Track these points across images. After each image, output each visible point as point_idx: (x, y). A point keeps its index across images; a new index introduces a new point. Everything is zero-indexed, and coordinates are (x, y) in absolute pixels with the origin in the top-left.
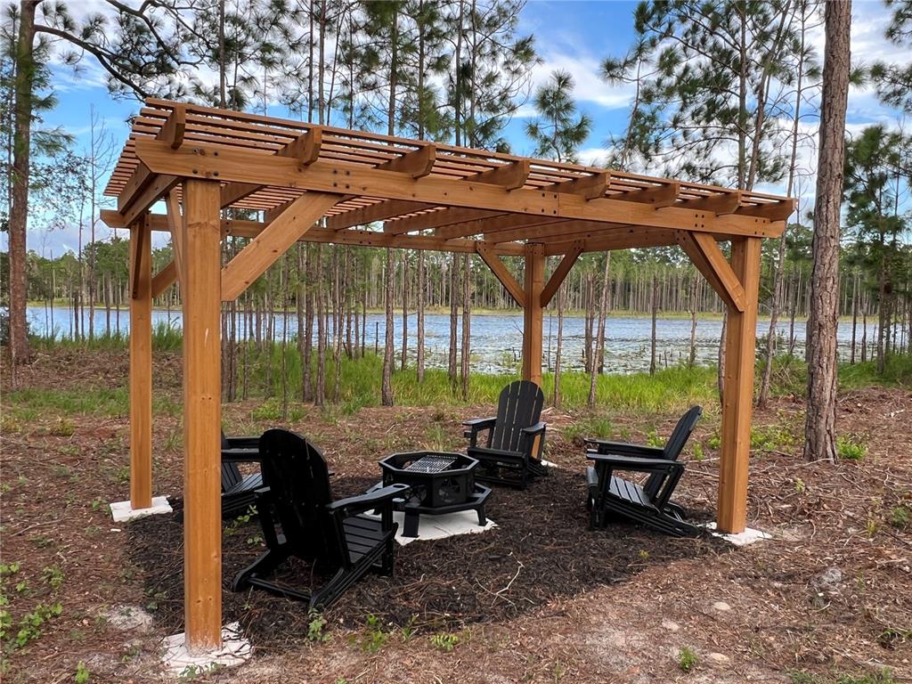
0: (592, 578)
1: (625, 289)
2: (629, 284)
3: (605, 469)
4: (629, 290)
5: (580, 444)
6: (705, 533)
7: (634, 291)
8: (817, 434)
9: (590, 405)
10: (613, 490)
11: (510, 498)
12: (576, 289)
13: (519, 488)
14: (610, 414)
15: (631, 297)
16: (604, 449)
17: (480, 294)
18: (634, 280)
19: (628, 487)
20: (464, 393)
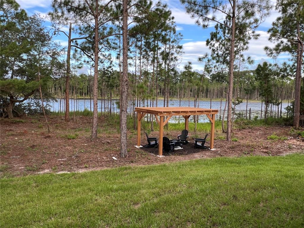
0: (194, 152)
1: (207, 91)
2: (208, 90)
3: (196, 141)
4: (208, 92)
5: (193, 139)
6: (208, 149)
7: (209, 92)
8: (228, 137)
9: (195, 131)
10: (197, 144)
11: (184, 146)
12: (191, 91)
13: (185, 144)
14: (199, 133)
15: (208, 94)
16: (196, 139)
17: (160, 92)
18: (209, 88)
19: (199, 144)
20: (167, 128)
